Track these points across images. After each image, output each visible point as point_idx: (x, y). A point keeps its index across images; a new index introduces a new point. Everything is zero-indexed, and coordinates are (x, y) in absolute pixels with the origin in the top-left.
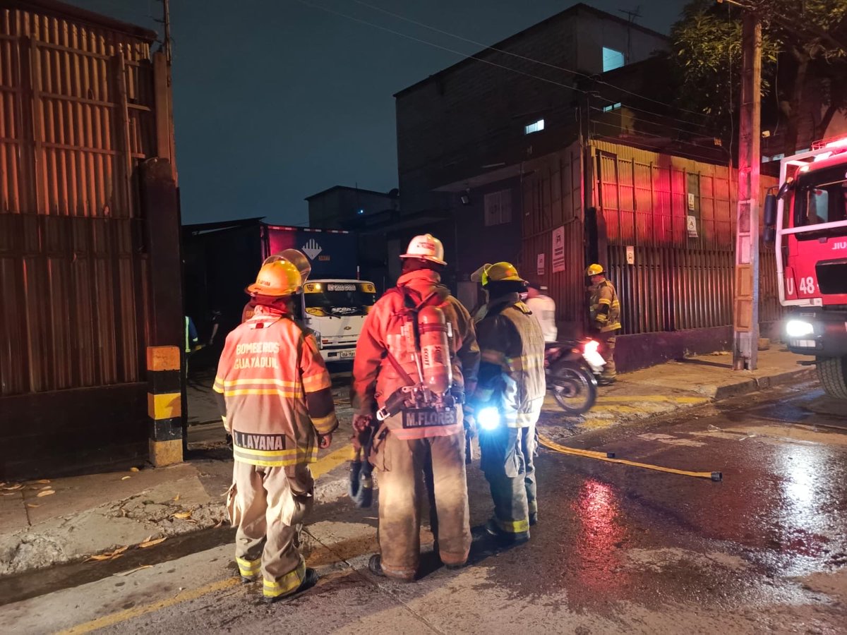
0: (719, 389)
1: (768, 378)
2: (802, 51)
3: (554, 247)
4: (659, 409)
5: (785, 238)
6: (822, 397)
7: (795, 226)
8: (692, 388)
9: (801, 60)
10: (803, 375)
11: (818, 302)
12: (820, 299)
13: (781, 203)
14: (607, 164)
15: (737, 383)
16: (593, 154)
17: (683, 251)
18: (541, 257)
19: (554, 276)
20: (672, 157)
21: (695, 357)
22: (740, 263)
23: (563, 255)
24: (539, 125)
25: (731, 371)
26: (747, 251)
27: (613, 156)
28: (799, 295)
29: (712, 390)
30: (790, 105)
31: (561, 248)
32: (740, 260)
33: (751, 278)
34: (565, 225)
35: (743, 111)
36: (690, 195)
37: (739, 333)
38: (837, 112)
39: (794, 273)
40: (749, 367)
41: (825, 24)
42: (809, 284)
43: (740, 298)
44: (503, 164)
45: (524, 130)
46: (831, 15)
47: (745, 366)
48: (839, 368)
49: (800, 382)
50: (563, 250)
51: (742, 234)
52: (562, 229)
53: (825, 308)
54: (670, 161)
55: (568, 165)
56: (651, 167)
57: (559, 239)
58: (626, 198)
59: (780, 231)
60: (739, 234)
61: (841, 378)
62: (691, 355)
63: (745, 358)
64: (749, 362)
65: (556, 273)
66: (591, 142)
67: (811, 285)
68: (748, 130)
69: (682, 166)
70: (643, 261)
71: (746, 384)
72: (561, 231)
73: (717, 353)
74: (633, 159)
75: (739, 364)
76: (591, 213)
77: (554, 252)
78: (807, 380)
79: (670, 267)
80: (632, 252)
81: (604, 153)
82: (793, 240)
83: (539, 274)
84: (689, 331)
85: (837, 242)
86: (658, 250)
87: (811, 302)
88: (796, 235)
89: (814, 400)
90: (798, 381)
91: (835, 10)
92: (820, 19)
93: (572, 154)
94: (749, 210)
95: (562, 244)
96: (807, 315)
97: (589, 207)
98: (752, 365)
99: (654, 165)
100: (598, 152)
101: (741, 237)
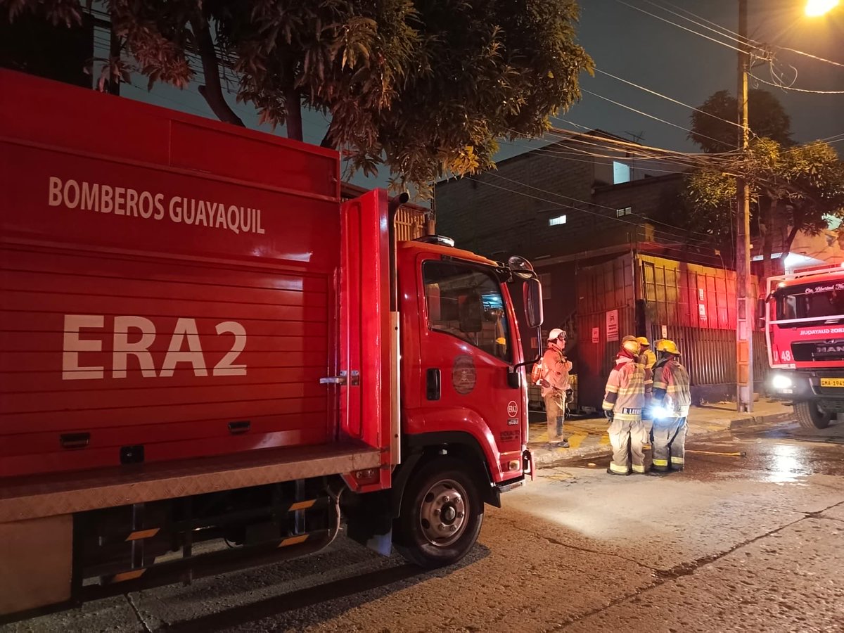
0: (732, 422)
1: (762, 417)
2: (773, 192)
3: (608, 323)
4: (698, 432)
5: (772, 326)
6: (798, 428)
7: (777, 320)
8: (714, 421)
9: (773, 198)
10: (784, 417)
11: (793, 366)
12: (794, 365)
13: (768, 305)
14: (648, 270)
15: (743, 419)
16: (641, 264)
17: (697, 329)
18: (597, 329)
19: (608, 345)
20: (689, 264)
21: (708, 404)
22: (740, 339)
23: (617, 330)
24: (562, 220)
25: (736, 413)
26: (745, 333)
27: (652, 265)
28: (781, 361)
29: (728, 422)
30: (767, 228)
31: (615, 325)
32: (740, 337)
33: (748, 350)
34: (618, 309)
35: (738, 239)
36: (700, 290)
37: (740, 386)
38: (798, 231)
39: (777, 348)
40: (748, 410)
41: (788, 176)
42: (787, 355)
43: (740, 363)
44: (549, 256)
45: (548, 222)
46: (792, 171)
47: (746, 410)
48: (808, 408)
49: (782, 421)
50: (617, 327)
51: (741, 320)
52: (616, 311)
53: (797, 370)
54: (687, 266)
55: (620, 268)
56: (675, 271)
57: (612, 318)
58: (661, 293)
59: (768, 322)
60: (738, 320)
61: (809, 415)
62: (705, 403)
63: (745, 404)
64: (748, 407)
65: (609, 342)
66: (638, 255)
67: (788, 355)
68: (742, 252)
69: (695, 270)
70: (672, 336)
71: (748, 420)
72: (615, 313)
73: (722, 402)
74: (664, 267)
75: (742, 408)
76: (641, 304)
77: (608, 328)
78: (786, 420)
79: (693, 342)
80: (666, 330)
81: (647, 263)
82: (776, 329)
83: (593, 342)
84: (703, 386)
85: (804, 330)
86: (681, 327)
87: (789, 366)
88: (778, 325)
89: (793, 429)
90: (780, 421)
91: (795, 168)
92: (785, 172)
93: (624, 262)
94: (745, 304)
95: (616, 322)
96: (787, 373)
97: (638, 299)
98: (751, 409)
99: (677, 270)
100: (643, 262)
101: (740, 322)
